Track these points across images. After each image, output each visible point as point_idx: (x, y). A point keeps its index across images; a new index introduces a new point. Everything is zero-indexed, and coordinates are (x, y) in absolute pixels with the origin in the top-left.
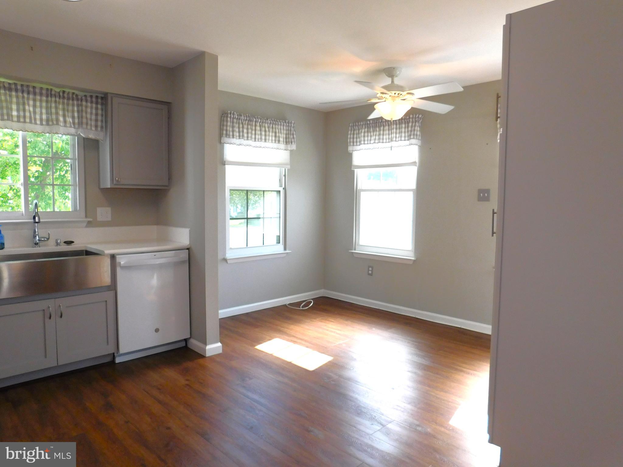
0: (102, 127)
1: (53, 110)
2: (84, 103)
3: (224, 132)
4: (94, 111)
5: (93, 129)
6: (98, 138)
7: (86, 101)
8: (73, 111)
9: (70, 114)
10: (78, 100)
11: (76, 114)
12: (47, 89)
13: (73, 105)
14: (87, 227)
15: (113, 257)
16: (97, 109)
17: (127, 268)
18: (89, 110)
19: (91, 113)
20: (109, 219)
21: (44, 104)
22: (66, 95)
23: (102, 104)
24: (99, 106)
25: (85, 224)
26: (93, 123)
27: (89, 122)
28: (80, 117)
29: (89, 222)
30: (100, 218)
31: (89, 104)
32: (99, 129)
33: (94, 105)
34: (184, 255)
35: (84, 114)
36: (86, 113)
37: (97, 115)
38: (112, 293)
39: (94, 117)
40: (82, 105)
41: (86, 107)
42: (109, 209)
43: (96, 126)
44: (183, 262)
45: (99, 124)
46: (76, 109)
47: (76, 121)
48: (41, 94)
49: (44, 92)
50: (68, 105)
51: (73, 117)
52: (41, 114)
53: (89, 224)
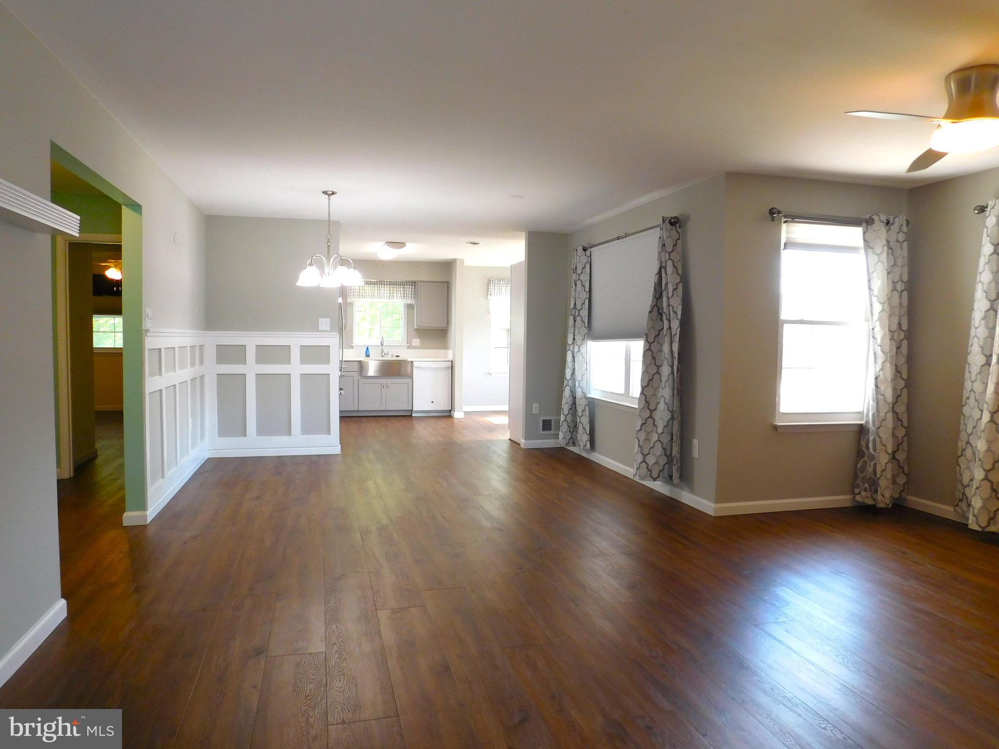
0: (414, 297)
1: (392, 291)
2: (406, 286)
3: (489, 293)
4: (410, 290)
5: (410, 298)
6: (412, 303)
7: (407, 285)
8: (401, 291)
9: (399, 292)
10: (403, 285)
11: (402, 292)
12: (390, 282)
13: (401, 288)
14: (407, 349)
15: (412, 362)
16: (412, 288)
17: (417, 368)
18: (408, 289)
19: (409, 291)
20: (419, 345)
21: (388, 289)
22: (397, 284)
23: (414, 286)
24: (413, 287)
25: (406, 347)
26: (410, 296)
27: (408, 295)
28: (404, 293)
29: (408, 346)
30: (413, 345)
31: (408, 286)
32: (413, 298)
33: (410, 287)
34: (449, 364)
35: (405, 292)
36: (407, 291)
37: (412, 291)
38: (411, 380)
39: (410, 293)
40: (404, 287)
41: (407, 288)
42: (419, 340)
43: (411, 297)
44: (448, 368)
45: (413, 296)
46: (402, 289)
47: (402, 295)
48: (387, 285)
49: (388, 283)
50: (398, 288)
51: (401, 294)
52: (387, 293)
53: (409, 347)
